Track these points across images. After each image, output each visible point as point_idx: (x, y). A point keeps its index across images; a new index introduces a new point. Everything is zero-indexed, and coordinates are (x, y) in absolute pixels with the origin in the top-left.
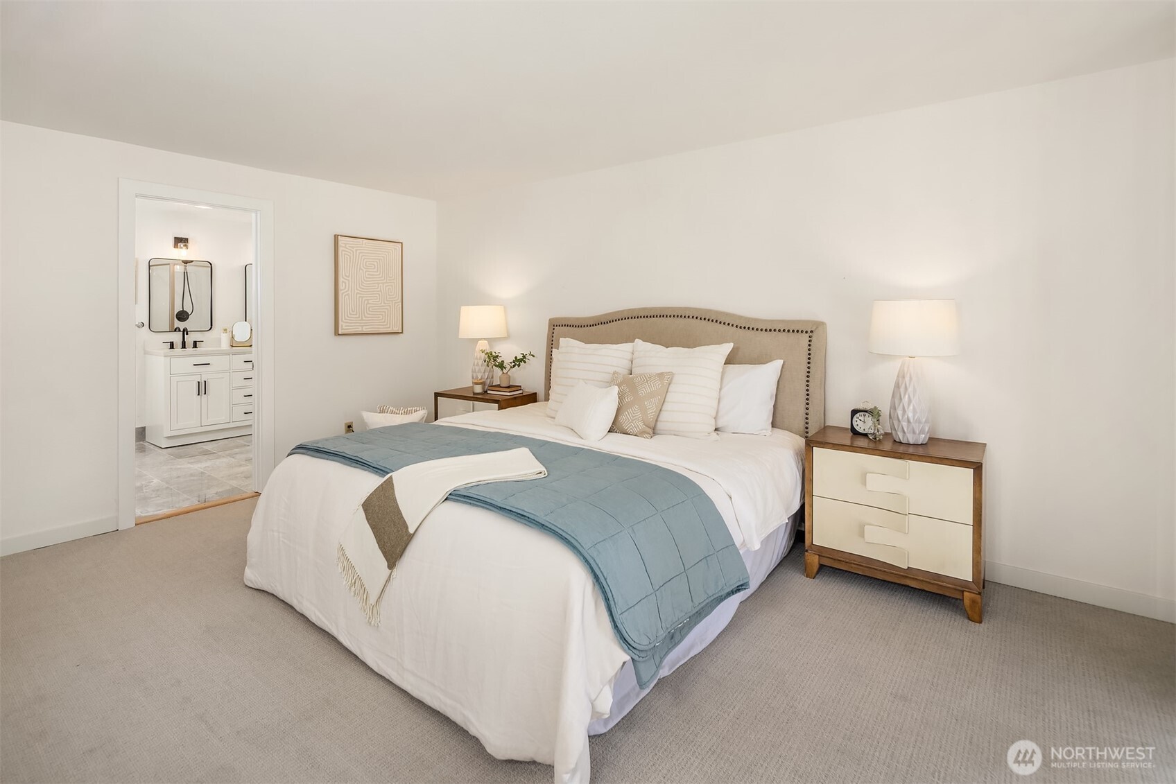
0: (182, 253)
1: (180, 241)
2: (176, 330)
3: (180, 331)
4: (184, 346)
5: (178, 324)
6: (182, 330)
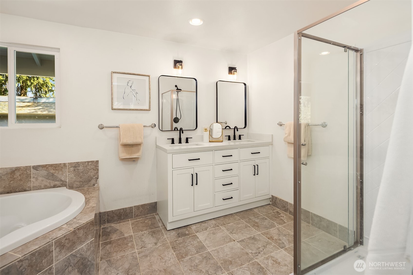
0: (178, 72)
1: (177, 63)
2: (176, 129)
3: (177, 130)
4: (180, 142)
5: (175, 125)
6: (179, 129)
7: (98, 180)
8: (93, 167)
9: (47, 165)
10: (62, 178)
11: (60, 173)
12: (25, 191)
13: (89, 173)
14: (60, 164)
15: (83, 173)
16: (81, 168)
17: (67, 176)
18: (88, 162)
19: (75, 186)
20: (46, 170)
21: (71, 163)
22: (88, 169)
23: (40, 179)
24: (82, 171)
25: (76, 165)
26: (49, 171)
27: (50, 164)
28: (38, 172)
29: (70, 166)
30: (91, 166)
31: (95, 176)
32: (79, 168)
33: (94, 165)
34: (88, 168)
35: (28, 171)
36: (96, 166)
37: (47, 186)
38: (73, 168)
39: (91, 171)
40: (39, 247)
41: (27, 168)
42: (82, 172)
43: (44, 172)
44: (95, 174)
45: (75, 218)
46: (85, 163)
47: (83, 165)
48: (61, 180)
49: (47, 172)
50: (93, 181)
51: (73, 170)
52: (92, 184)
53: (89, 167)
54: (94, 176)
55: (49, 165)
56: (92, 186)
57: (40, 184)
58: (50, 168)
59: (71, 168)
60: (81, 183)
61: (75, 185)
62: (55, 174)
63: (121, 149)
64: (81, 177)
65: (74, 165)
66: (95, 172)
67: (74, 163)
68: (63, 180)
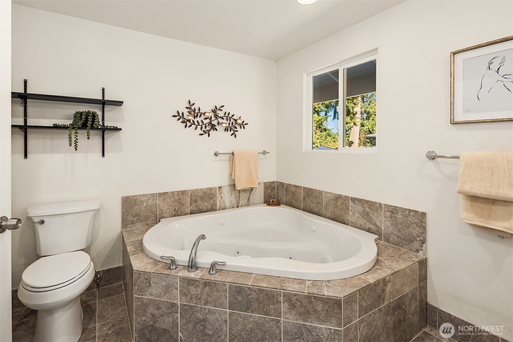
7: (424, 245)
8: (416, 220)
9: (363, 200)
10: (377, 222)
11: (376, 214)
12: (344, 223)
13: (411, 229)
14: (376, 202)
15: (402, 226)
16: (399, 216)
17: (383, 222)
18: (410, 211)
19: (391, 241)
20: (361, 206)
21: (388, 205)
22: (409, 221)
23: (357, 214)
24: (401, 221)
25: (394, 210)
26: (365, 208)
27: (366, 199)
28: (355, 205)
29: (386, 209)
30: (414, 218)
31: (420, 237)
32: (397, 216)
33: (417, 217)
34: (408, 219)
35: (347, 202)
36: (421, 221)
37: (363, 226)
38: (389, 212)
39: (413, 225)
40: (267, 287)
41: (346, 198)
42: (401, 224)
43: (359, 208)
44: (419, 233)
45: (329, 281)
46: (406, 210)
47: (402, 212)
48: (376, 225)
49: (362, 208)
50: (416, 245)
51: (390, 216)
52: (415, 248)
53: (411, 219)
54: (418, 236)
55: (364, 200)
56: (414, 252)
57: (357, 221)
58: (365, 204)
59: (387, 212)
60: (400, 240)
61: (392, 239)
62: (370, 214)
63: (462, 202)
64: (399, 231)
65: (391, 209)
66: (420, 230)
67: (391, 206)
68: (378, 225)
